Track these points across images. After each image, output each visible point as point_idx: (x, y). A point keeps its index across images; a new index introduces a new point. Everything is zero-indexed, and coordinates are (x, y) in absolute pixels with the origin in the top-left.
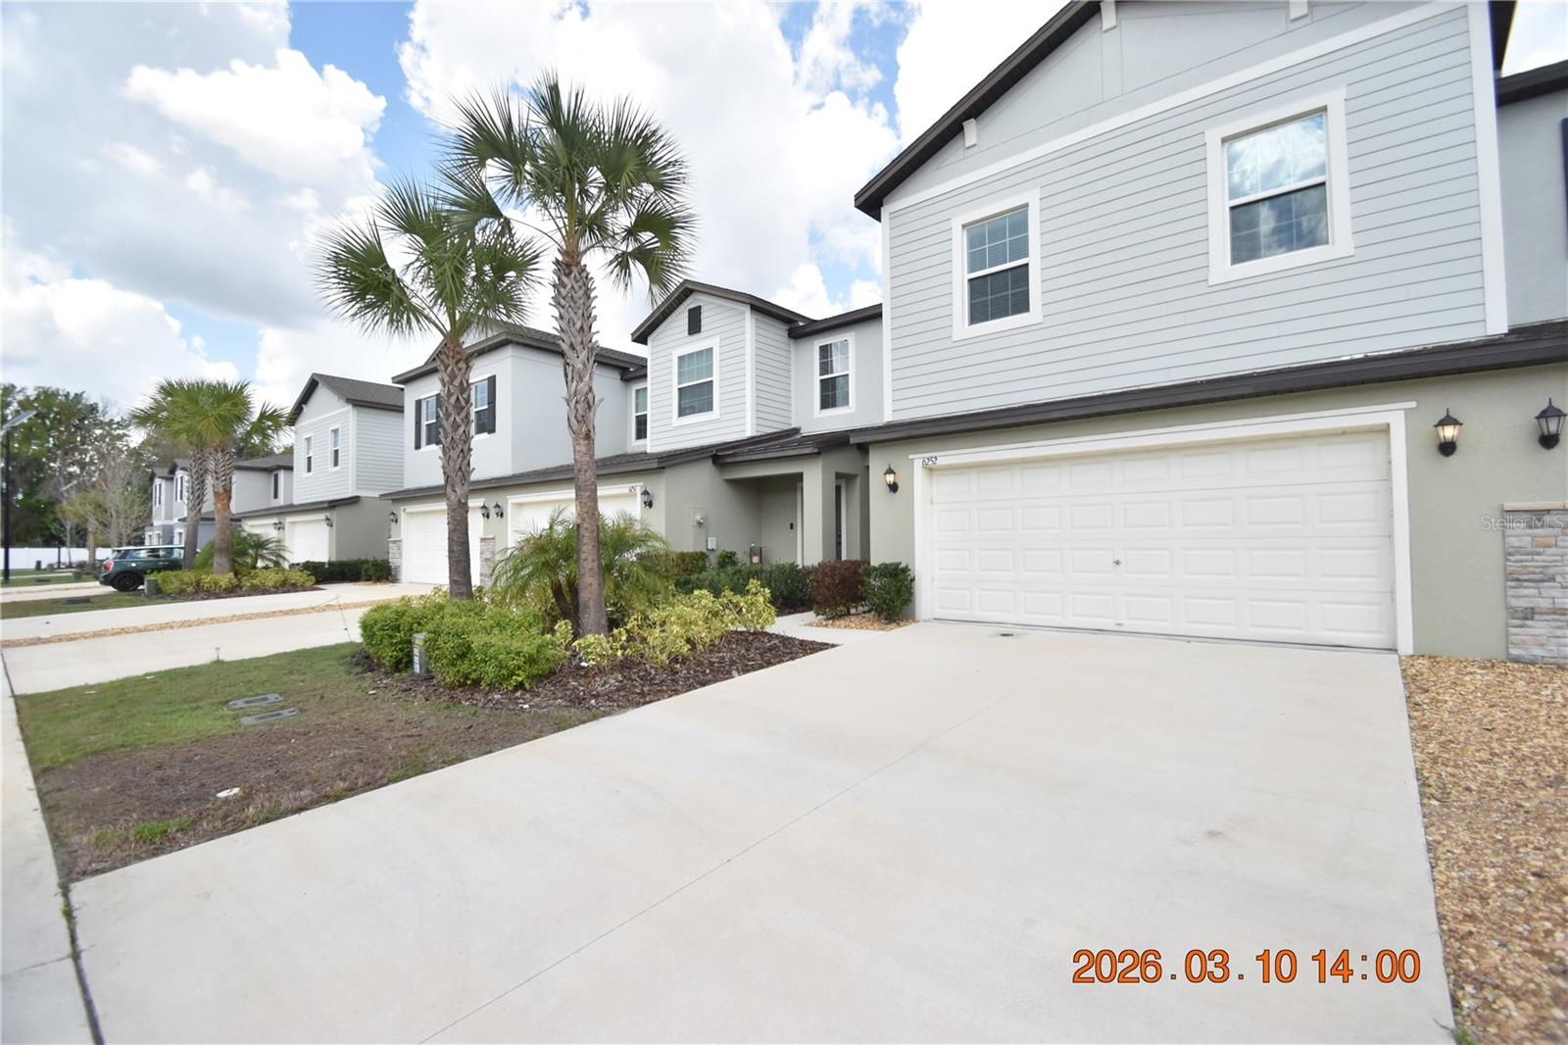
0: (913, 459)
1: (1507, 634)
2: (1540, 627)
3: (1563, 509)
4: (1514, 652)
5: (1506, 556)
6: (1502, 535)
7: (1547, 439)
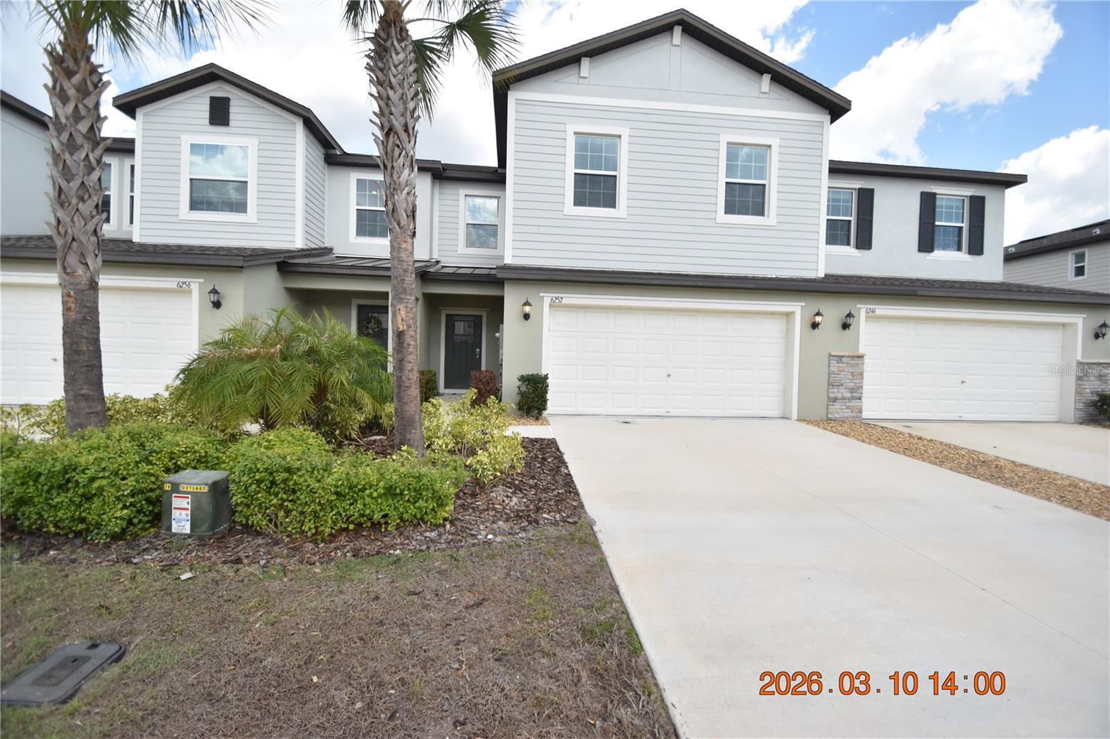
0: (543, 297)
1: (828, 408)
2: (838, 405)
3: (849, 356)
4: (829, 416)
5: (829, 375)
6: (829, 366)
7: (845, 326)
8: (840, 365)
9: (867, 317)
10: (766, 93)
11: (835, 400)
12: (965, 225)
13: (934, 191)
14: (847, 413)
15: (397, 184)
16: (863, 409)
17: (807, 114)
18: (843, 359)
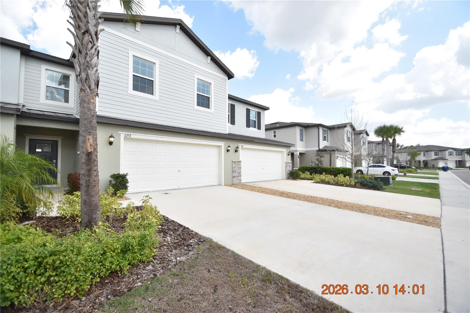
0: (120, 133)
1: (232, 180)
2: (235, 179)
3: (237, 162)
4: (233, 183)
5: (232, 168)
6: (232, 165)
7: (236, 151)
8: (235, 165)
9: (241, 148)
10: (209, 63)
11: (234, 177)
12: (256, 120)
13: (249, 108)
14: (238, 182)
15: (90, 64)
16: (242, 179)
17: (221, 75)
18: (236, 163)
